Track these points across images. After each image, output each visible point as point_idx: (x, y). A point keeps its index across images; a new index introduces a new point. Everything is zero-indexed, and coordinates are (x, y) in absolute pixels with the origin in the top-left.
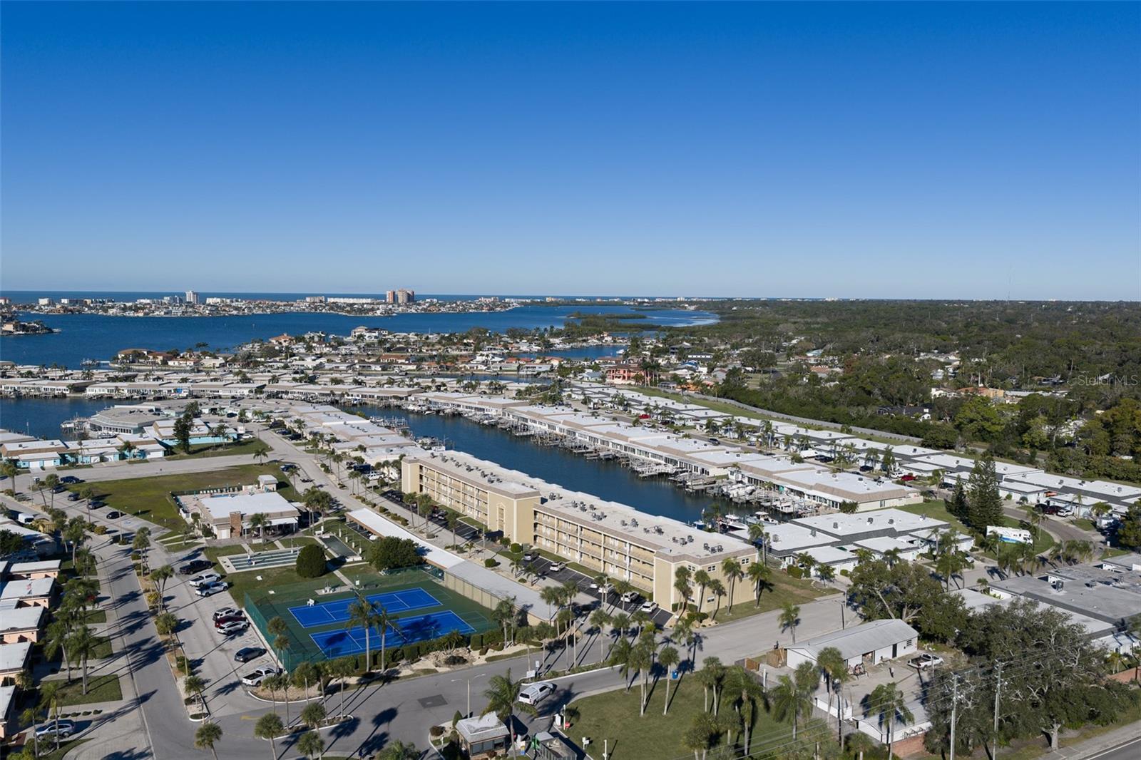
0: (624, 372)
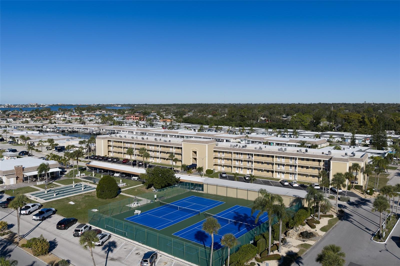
0: (133, 117)
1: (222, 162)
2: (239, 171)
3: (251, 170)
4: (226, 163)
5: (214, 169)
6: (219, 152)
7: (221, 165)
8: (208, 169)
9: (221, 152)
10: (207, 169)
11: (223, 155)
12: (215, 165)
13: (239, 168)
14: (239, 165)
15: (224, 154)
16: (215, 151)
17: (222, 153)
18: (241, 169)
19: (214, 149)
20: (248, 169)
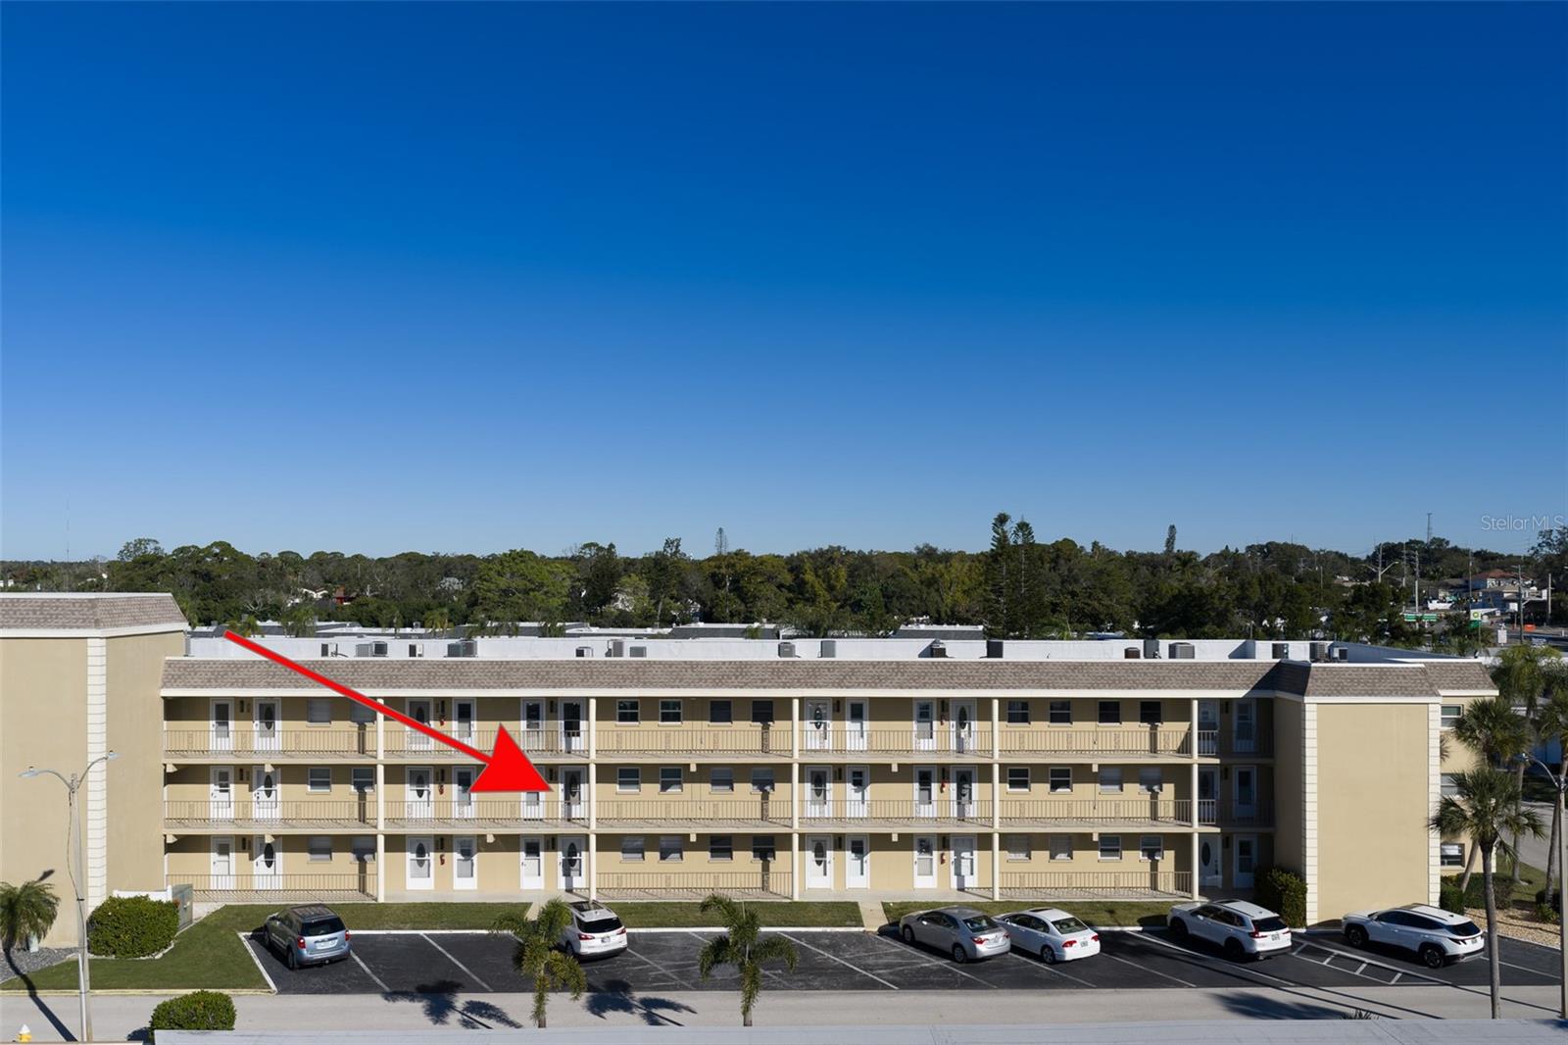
1: (258, 813)
2: (444, 880)
3: (560, 856)
4: (307, 812)
5: (183, 893)
6: (223, 712)
7: (245, 844)
8: (112, 899)
9: (244, 708)
10: (95, 900)
11: (269, 744)
12: (184, 844)
13: (442, 843)
14: (441, 820)
15: (279, 724)
16: (175, 709)
17: (256, 725)
18: (457, 856)
19: (164, 686)
20: (532, 849)
